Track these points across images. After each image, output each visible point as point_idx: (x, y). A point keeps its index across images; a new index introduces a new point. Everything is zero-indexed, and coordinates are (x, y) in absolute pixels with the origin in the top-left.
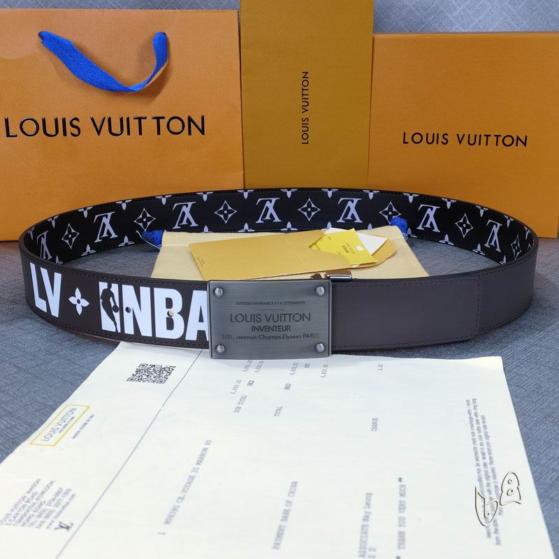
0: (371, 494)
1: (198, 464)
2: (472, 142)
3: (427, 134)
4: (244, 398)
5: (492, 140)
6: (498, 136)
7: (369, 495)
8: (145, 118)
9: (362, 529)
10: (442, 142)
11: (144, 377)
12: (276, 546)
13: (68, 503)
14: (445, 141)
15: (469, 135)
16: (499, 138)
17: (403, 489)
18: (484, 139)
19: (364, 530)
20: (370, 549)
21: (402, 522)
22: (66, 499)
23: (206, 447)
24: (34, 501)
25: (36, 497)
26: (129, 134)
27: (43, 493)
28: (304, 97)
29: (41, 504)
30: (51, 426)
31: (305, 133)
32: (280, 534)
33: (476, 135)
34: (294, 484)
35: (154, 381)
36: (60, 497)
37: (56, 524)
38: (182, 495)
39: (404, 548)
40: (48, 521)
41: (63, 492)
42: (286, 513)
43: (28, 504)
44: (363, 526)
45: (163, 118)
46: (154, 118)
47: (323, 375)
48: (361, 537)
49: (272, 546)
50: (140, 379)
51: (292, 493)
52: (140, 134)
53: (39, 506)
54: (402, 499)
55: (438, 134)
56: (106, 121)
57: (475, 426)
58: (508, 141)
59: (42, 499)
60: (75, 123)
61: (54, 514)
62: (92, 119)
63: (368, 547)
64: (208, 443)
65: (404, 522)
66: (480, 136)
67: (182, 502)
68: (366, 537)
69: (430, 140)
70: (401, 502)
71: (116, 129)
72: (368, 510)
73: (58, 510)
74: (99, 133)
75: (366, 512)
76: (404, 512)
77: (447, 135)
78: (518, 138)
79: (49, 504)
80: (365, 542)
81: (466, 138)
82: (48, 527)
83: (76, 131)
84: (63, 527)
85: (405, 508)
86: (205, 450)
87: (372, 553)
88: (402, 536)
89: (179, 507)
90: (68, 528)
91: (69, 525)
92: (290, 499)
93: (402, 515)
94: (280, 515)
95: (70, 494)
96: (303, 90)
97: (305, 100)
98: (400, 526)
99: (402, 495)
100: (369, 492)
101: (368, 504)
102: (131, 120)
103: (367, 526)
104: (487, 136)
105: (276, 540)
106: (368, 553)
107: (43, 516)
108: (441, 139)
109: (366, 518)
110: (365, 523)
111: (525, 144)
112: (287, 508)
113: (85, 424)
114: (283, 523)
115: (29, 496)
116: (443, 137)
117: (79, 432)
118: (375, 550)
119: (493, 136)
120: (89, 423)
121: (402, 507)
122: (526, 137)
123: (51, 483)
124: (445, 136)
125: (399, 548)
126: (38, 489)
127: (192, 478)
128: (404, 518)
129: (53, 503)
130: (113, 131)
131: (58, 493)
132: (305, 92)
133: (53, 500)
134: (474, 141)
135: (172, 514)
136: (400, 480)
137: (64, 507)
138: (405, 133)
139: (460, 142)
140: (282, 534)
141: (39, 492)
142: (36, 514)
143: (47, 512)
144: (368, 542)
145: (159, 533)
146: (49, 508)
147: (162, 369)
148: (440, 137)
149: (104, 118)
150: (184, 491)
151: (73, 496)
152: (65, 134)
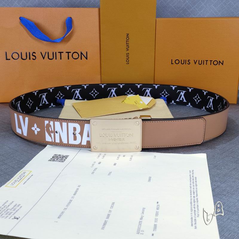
0: (145, 208)
1: (74, 195)
2: (200, 63)
3: (181, 60)
4: (96, 169)
5: (209, 62)
6: (211, 61)
7: (144, 209)
8: (63, 52)
9: (139, 223)
10: (188, 63)
11: (56, 159)
12: (103, 228)
13: (18, 209)
14: (189, 63)
15: (199, 61)
16: (212, 61)
17: (158, 206)
18: (205, 62)
19: (140, 223)
20: (141, 231)
21: (156, 220)
22: (18, 208)
23: (78, 188)
24: (5, 208)
25: (6, 207)
26: (56, 59)
27: (9, 206)
28: (127, 44)
29: (8, 210)
30: (15, 179)
31: (127, 59)
32: (105, 224)
33: (202, 61)
34: (113, 203)
35: (59, 161)
36: (16, 207)
37: (13, 217)
38: (66, 208)
39: (156, 231)
40: (10, 216)
41: (17, 205)
42: (109, 215)
43: (2, 210)
44: (140, 222)
45: (70, 52)
46: (67, 52)
47: (130, 160)
48: (139, 226)
49: (101, 228)
50: (54, 160)
51: (112, 207)
52: (61, 59)
53: (7, 211)
54: (158, 211)
55: (186, 60)
56: (47, 53)
57: (192, 181)
58: (215, 63)
59: (8, 208)
60: (34, 54)
61: (13, 214)
62: (41, 53)
63: (141, 230)
64: (79, 186)
65: (157, 221)
66: (204, 61)
67: (66, 210)
68: (141, 226)
69: (183, 63)
70: (157, 212)
71: (51, 57)
72: (142, 215)
73: (14, 212)
74: (44, 58)
75: (142, 216)
76: (157, 216)
77: (190, 60)
78: (220, 62)
79: (11, 210)
80: (140, 228)
81: (198, 62)
82: (9, 218)
83: (34, 58)
84: (15, 218)
85: (158, 215)
86: (78, 189)
87: (142, 233)
88: (155, 226)
89: (64, 212)
90: (17, 219)
91: (18, 217)
92: (111, 210)
93: (157, 217)
94: (106, 216)
95: (20, 206)
96: (127, 41)
97: (128, 46)
98: (155, 222)
99: (157, 209)
100: (144, 207)
101: (143, 213)
102: (57, 53)
103: (142, 222)
104: (207, 61)
105: (103, 226)
106: (141, 232)
107: (8, 214)
108: (187, 62)
109: (141, 218)
110: (141, 220)
111: (223, 64)
112: (109, 213)
113: (29, 178)
114: (107, 220)
115: (3, 207)
116: (188, 61)
117: (26, 182)
118: (143, 231)
119: (209, 61)
120: (31, 178)
121: (157, 214)
122: (223, 61)
123: (13, 202)
124: (189, 61)
125: (154, 230)
126: (7, 204)
127: (71, 201)
128: (157, 219)
129: (13, 209)
130: (50, 58)
131: (15, 206)
132: (127, 42)
133: (13, 208)
134: (201, 63)
135: (61, 215)
136: (158, 203)
137: (17, 211)
138: (172, 60)
139: (195, 63)
140: (106, 224)
141: (7, 205)
142: (5, 213)
143: (10, 213)
144: (141, 228)
145: (55, 222)
146: (11, 211)
147: (63, 157)
148: (187, 61)
149: (46, 52)
150: (67, 206)
151: (21, 207)
152: (30, 59)
